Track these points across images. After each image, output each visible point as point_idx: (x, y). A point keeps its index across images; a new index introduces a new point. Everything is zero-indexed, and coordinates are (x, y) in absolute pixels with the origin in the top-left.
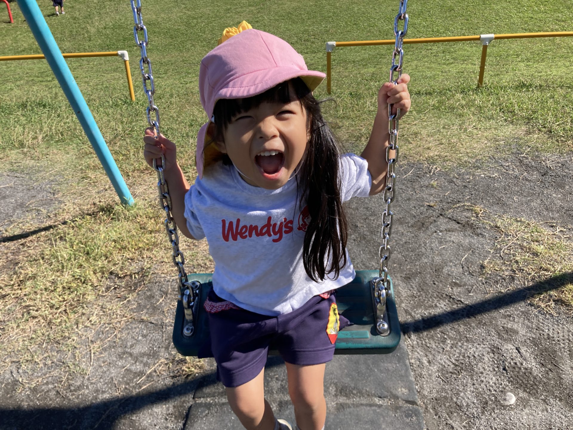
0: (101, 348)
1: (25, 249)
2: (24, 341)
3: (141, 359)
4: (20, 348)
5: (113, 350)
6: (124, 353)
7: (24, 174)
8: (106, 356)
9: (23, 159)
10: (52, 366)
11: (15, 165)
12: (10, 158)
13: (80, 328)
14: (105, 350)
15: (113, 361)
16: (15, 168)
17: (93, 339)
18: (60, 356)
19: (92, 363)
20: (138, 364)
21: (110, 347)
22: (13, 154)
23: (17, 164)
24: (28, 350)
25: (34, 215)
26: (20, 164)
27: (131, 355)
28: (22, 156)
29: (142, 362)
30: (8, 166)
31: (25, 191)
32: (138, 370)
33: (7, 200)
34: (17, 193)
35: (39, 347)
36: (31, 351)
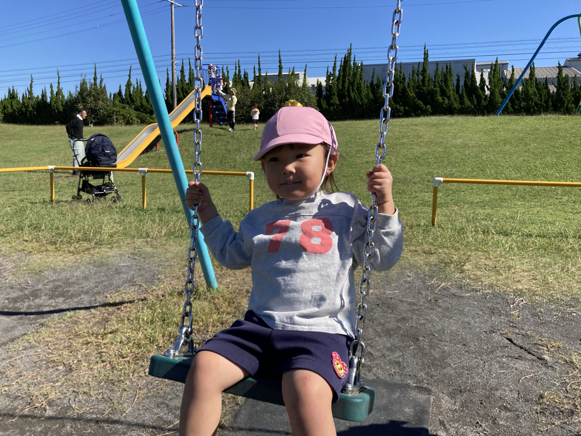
0: (145, 395)
1: (119, 312)
2: (89, 377)
3: (174, 411)
4: (83, 382)
5: (154, 399)
6: (162, 403)
7: (141, 257)
8: (146, 402)
9: (144, 246)
10: (101, 400)
11: (137, 250)
12: (136, 244)
13: (135, 376)
14: (147, 397)
15: (151, 407)
16: (136, 252)
17: (142, 387)
18: (111, 395)
19: (133, 405)
20: (170, 414)
21: (153, 396)
22: (139, 242)
23: (138, 250)
24: (89, 385)
25: (136, 289)
26: (141, 250)
27: (167, 406)
28: (145, 244)
29: (174, 413)
30: (131, 250)
31: (137, 270)
32: (169, 420)
33: (121, 275)
34: (131, 271)
35: (98, 384)
36: (91, 386)
